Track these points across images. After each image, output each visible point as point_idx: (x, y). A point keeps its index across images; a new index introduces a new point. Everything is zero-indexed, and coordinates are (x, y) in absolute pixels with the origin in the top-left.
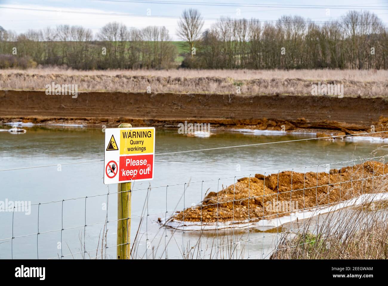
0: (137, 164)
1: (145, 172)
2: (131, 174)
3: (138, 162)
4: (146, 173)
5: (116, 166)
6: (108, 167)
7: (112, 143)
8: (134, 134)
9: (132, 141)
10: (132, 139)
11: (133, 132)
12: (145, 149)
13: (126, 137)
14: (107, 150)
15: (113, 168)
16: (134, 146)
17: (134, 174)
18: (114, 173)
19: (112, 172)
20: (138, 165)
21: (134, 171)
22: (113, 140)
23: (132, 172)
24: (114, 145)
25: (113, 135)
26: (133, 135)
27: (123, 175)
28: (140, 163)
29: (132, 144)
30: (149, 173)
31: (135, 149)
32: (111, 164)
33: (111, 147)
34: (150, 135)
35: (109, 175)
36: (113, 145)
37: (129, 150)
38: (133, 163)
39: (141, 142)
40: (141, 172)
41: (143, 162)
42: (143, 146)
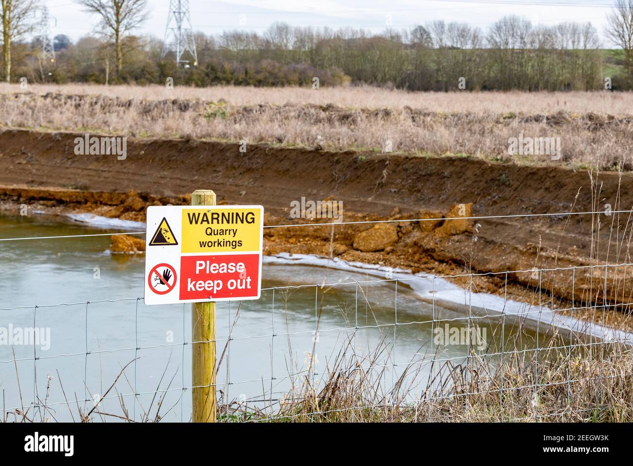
0: (223, 270)
1: (241, 285)
2: (209, 287)
3: (225, 268)
4: (244, 287)
5: (171, 273)
6: (154, 275)
7: (163, 232)
8: (215, 216)
9: (209, 230)
10: (210, 225)
11: (213, 214)
12: (240, 243)
13: (196, 222)
14: (150, 244)
15: (167, 277)
16: (213, 238)
17: (216, 288)
18: (168, 285)
19: (162, 283)
20: (225, 271)
21: (216, 282)
22: (164, 226)
23: (212, 285)
24: (167, 235)
25: (164, 219)
26: (213, 219)
27: (189, 290)
28: (228, 268)
29: (211, 234)
30: (249, 287)
31: (216, 244)
32: (161, 270)
33: (159, 239)
34: (253, 219)
35: (156, 288)
36: (164, 236)
37: (202, 244)
38: (212, 268)
39: (232, 232)
40: (232, 284)
41: (235, 267)
42: (237, 239)
